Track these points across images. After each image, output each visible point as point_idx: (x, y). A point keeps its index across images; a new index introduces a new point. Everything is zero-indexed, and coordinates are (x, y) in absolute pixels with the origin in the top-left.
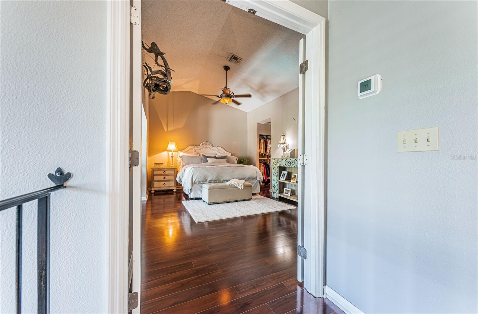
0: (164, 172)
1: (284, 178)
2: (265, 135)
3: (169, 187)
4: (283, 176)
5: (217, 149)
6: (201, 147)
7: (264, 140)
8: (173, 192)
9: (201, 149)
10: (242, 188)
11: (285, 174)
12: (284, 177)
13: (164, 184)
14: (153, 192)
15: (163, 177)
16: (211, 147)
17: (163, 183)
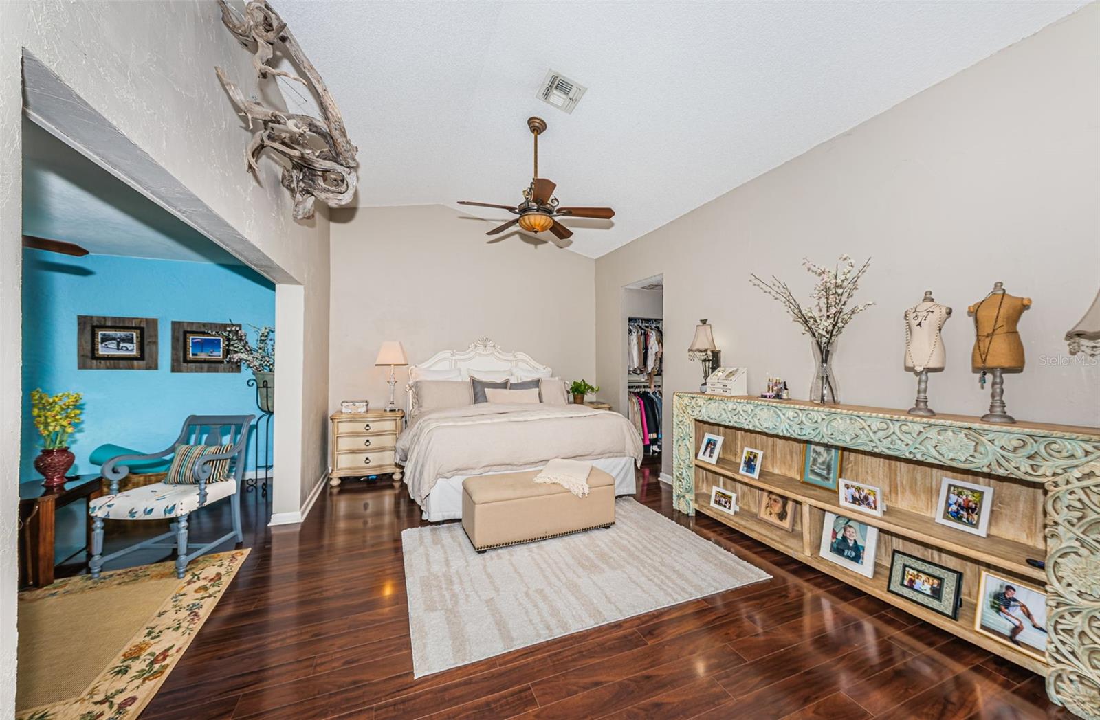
0: (368, 425)
1: (711, 456)
2: (642, 320)
3: (380, 467)
4: (709, 449)
5: (515, 357)
6: (473, 353)
7: (640, 333)
8: (393, 480)
9: (470, 359)
10: (584, 493)
11: (715, 444)
12: (712, 451)
13: (367, 459)
14: (335, 482)
15: (365, 439)
16: (497, 354)
17: (363, 456)
